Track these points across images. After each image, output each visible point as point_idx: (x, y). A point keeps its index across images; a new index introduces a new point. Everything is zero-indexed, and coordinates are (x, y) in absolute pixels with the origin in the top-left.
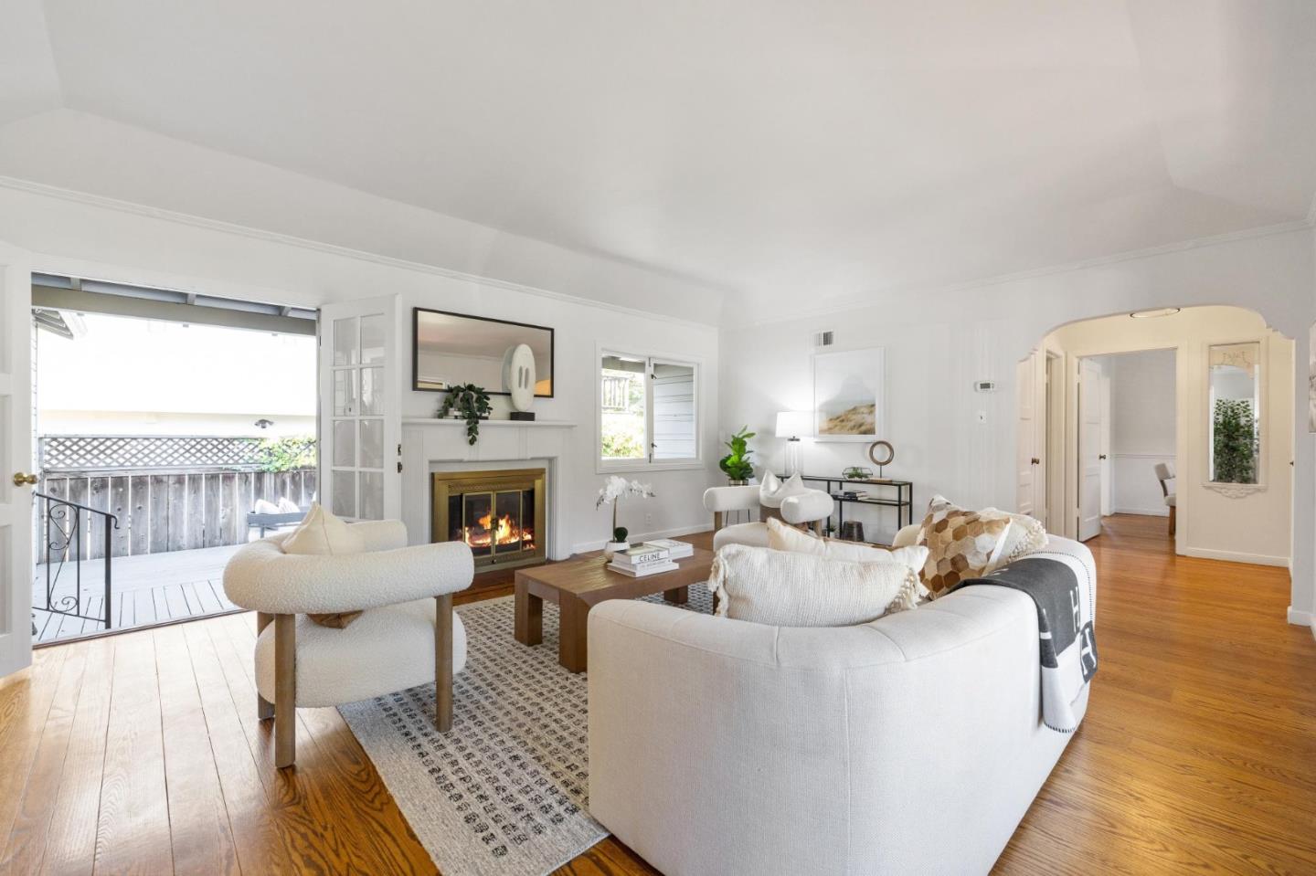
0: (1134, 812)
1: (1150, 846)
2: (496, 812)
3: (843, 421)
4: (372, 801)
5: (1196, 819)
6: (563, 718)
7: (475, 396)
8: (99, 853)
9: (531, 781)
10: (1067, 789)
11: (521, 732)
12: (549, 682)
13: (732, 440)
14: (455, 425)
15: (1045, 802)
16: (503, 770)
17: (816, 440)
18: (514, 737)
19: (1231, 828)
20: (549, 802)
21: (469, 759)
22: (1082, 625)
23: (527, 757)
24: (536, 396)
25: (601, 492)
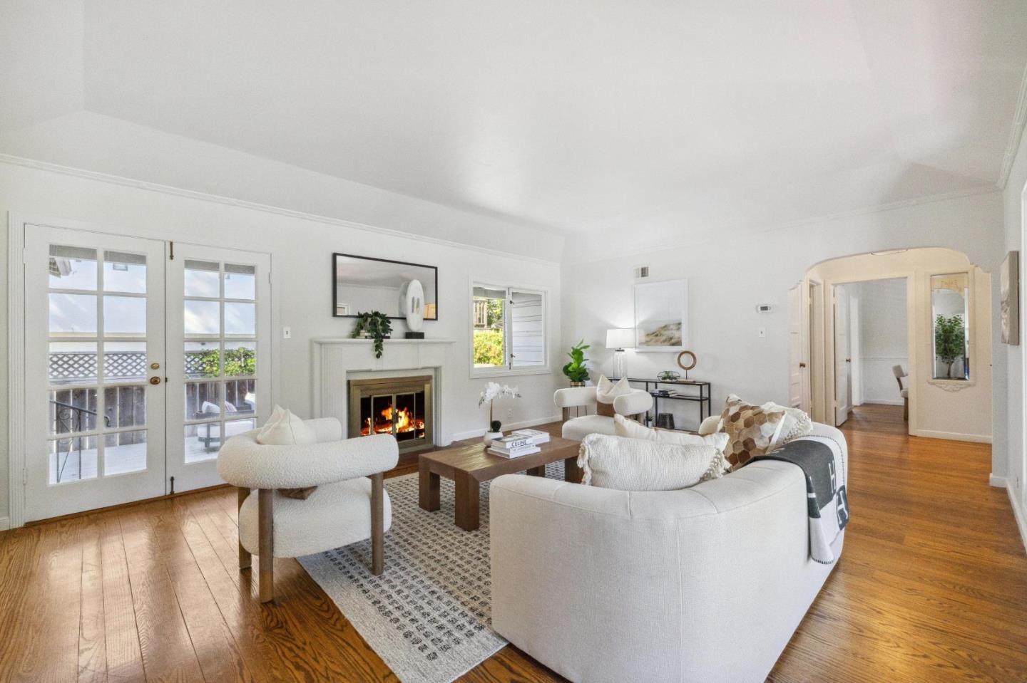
0: (876, 621)
1: (886, 644)
2: (426, 630)
3: (657, 335)
4: (335, 625)
5: (919, 625)
6: (464, 564)
7: (380, 320)
8: (146, 663)
9: (447, 608)
10: (828, 607)
11: (434, 574)
12: (449, 538)
13: (572, 350)
14: (365, 343)
15: (814, 616)
16: (426, 601)
17: (637, 350)
18: (431, 578)
19: (943, 631)
20: (462, 622)
21: (399, 593)
22: (838, 487)
23: (441, 592)
24: (425, 319)
25: (482, 394)
